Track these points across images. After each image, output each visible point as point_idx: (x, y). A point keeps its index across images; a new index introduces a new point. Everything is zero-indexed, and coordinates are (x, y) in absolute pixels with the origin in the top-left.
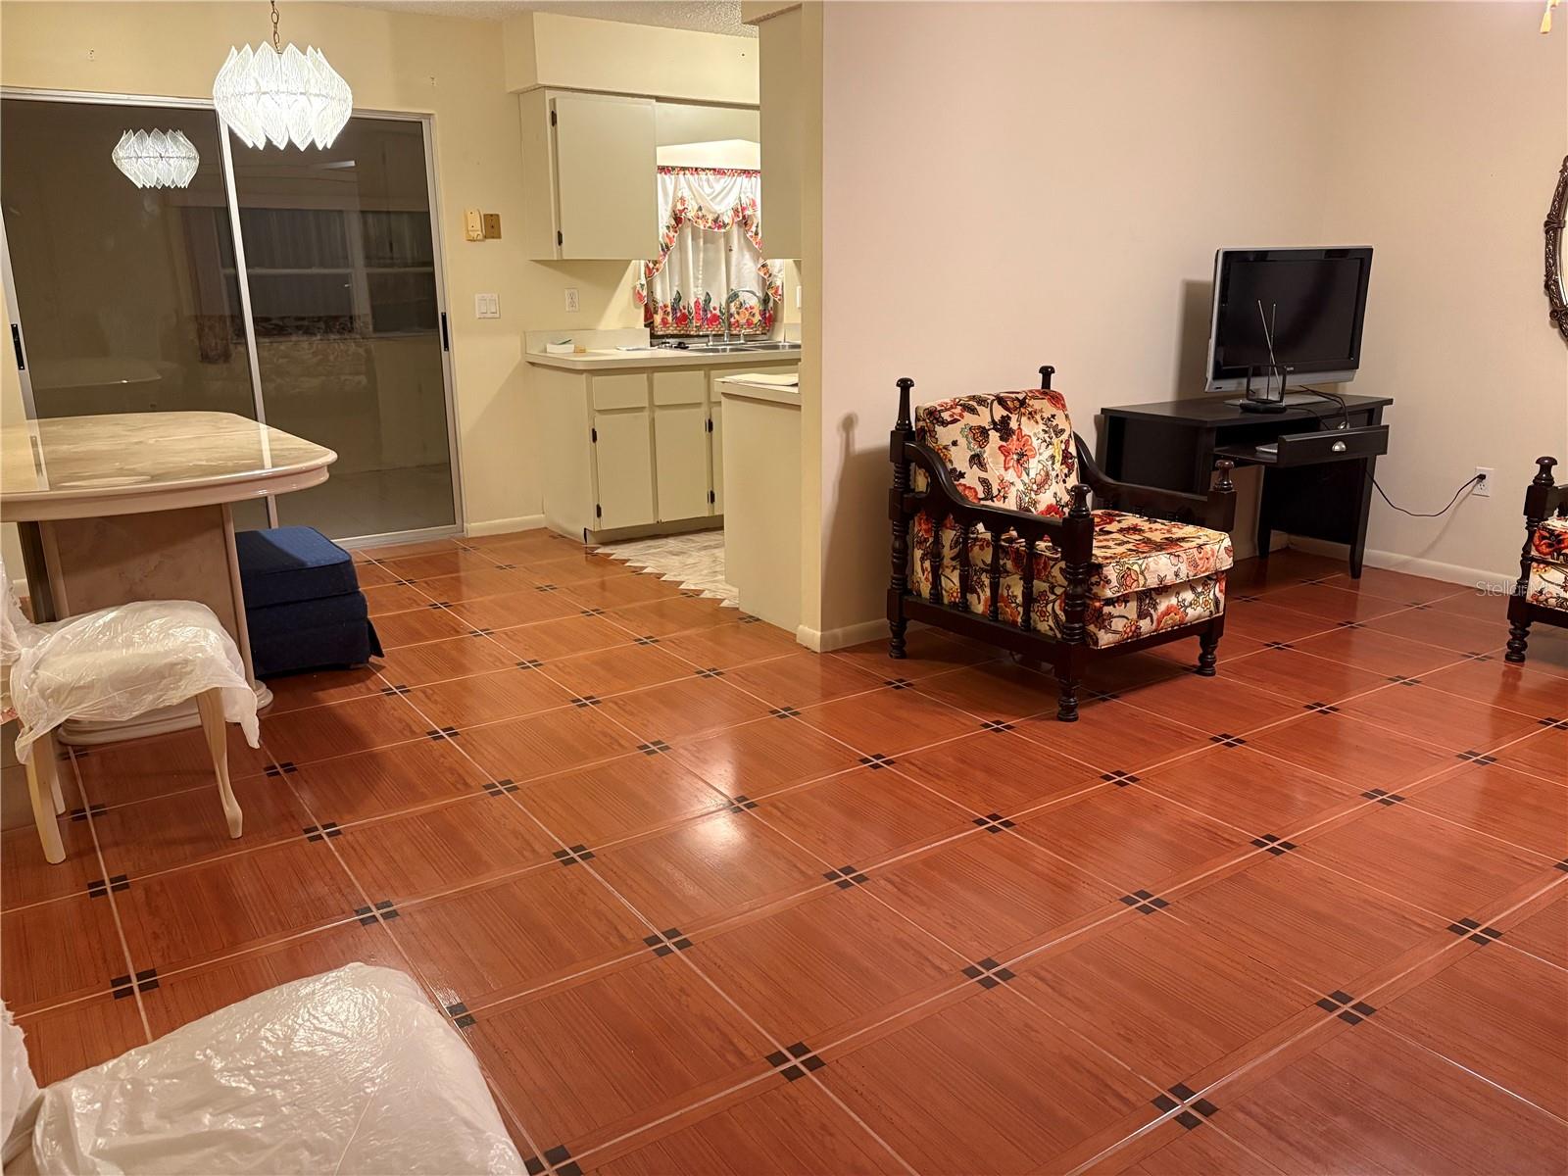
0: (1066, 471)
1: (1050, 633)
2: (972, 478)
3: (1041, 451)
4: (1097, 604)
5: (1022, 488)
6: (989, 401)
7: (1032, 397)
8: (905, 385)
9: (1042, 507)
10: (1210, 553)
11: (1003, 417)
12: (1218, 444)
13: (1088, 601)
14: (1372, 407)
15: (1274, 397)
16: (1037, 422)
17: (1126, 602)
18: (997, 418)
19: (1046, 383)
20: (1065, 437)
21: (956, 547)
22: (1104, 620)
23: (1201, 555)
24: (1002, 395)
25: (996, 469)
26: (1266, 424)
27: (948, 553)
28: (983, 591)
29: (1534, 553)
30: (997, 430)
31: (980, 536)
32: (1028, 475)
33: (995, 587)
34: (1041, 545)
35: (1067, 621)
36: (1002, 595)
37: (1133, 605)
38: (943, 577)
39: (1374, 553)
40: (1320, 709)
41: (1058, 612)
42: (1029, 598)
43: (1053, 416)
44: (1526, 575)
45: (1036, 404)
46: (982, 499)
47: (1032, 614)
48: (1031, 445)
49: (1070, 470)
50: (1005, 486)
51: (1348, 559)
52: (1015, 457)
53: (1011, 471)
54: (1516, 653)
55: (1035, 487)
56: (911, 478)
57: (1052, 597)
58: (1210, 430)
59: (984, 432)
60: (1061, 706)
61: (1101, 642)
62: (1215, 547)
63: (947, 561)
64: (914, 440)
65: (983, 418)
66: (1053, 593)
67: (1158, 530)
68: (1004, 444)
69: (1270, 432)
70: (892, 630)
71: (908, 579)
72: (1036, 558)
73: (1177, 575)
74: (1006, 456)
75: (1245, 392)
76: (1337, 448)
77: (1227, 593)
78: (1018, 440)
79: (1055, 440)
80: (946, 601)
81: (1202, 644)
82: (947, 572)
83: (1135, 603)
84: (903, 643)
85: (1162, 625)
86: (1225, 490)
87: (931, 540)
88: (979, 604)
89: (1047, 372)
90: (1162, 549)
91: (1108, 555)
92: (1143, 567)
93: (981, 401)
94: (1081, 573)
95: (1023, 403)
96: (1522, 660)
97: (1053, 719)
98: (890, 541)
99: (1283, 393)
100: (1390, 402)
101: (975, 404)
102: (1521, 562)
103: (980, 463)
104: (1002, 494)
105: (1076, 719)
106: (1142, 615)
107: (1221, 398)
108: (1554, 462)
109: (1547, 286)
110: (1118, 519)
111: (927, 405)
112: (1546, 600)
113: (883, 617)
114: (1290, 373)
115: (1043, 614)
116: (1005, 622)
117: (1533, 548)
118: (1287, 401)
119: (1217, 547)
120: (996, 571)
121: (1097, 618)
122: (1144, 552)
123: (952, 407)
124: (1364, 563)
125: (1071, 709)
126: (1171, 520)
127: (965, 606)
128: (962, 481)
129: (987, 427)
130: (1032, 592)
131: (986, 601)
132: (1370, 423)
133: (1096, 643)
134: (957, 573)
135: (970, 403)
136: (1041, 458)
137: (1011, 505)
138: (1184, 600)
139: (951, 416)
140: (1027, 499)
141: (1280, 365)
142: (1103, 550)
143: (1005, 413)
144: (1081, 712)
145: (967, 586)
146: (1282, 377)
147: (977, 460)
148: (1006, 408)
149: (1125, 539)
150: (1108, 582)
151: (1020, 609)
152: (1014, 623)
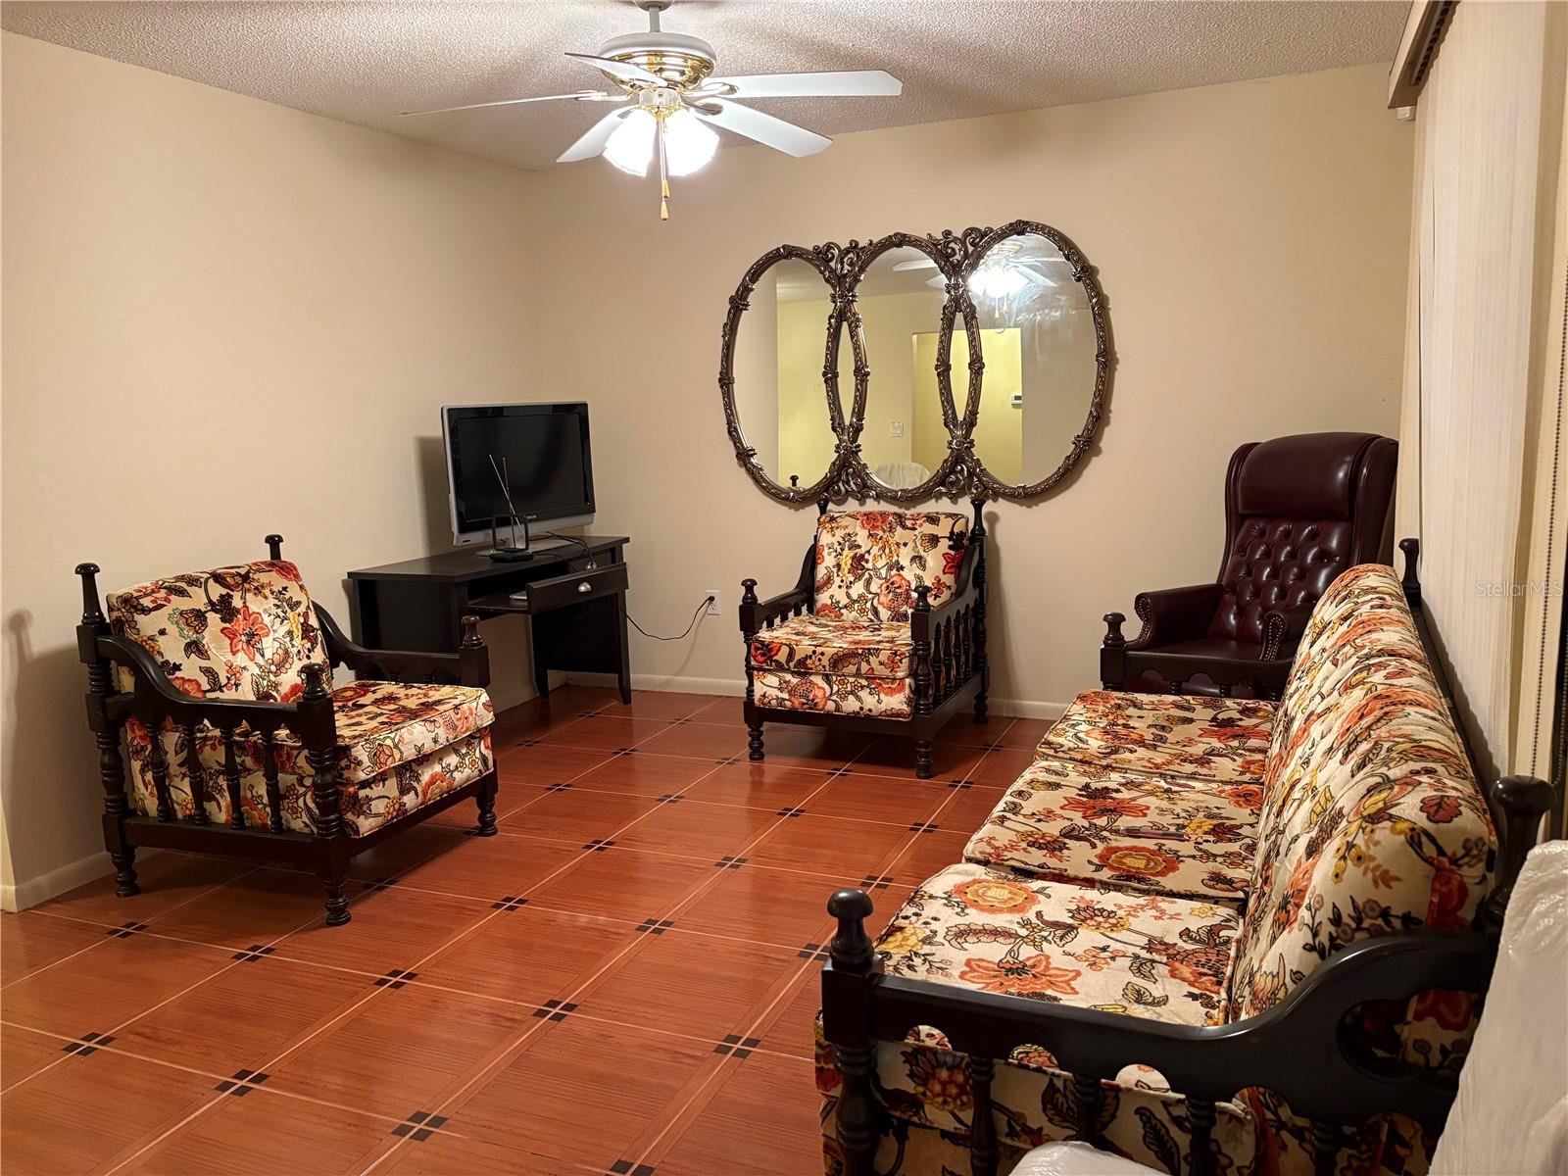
0: (309, 645)
1: (306, 830)
2: (190, 668)
3: (275, 628)
4: (352, 789)
5: (256, 671)
6: (202, 580)
7: (256, 571)
8: (88, 572)
9: (285, 689)
10: (468, 711)
11: (221, 596)
12: (471, 598)
13: (341, 788)
14: (612, 546)
15: (521, 546)
16: (266, 597)
17: (384, 780)
18: (215, 598)
19: (275, 553)
20: (302, 609)
21: (182, 751)
22: (361, 806)
23: (459, 716)
24: (219, 571)
25: (220, 655)
26: (515, 572)
27: (173, 759)
28: (222, 796)
29: (753, 663)
30: (216, 611)
31: (209, 734)
32: (263, 656)
33: (235, 790)
34: (282, 733)
35: (321, 814)
36: (245, 798)
37: (392, 783)
38: (172, 789)
39: (640, 677)
40: (598, 846)
41: (312, 805)
42: (276, 796)
43: (285, 589)
44: (751, 683)
45: (263, 578)
46: (208, 691)
47: (282, 813)
48: (262, 623)
49: (314, 644)
50: (234, 673)
51: (617, 685)
52: (244, 638)
53: (241, 654)
54: (757, 753)
55: (273, 668)
56: (113, 678)
57: (302, 790)
58: (459, 585)
59: (200, 616)
60: (329, 909)
61: (362, 830)
62: (473, 704)
63: (174, 769)
64: (111, 634)
65: (197, 599)
66: (302, 784)
67: (412, 696)
68: (228, 625)
69: (518, 581)
70: (114, 862)
71: (129, 797)
72: (277, 749)
73: (435, 741)
74: (232, 639)
75: (492, 543)
76: (582, 589)
77: (493, 748)
78: (245, 619)
79: (290, 614)
80: (180, 816)
81: (480, 804)
82: (177, 781)
83: (395, 780)
84: (133, 875)
85: (429, 796)
86: (475, 645)
87: (150, 747)
88: (220, 812)
89: (274, 542)
90: (417, 717)
91: (357, 733)
92: (396, 740)
93: (192, 581)
94: (328, 760)
95: (246, 578)
96: (762, 757)
97: (322, 927)
98: (98, 756)
99: (528, 540)
100: (627, 540)
101: (183, 585)
102: (746, 672)
103: (199, 650)
104: (232, 682)
105: (348, 920)
106: (403, 791)
107: (471, 551)
108: (754, 583)
109: (730, 433)
110: (372, 689)
111: (120, 592)
112: (769, 702)
113: (101, 850)
114: (531, 521)
115: (295, 811)
116: (252, 827)
117: (752, 658)
118: (534, 548)
119: (475, 704)
120: (233, 771)
121: (354, 805)
122: (397, 724)
123: (153, 591)
124: (632, 687)
125: (342, 910)
126: (427, 683)
127: (204, 817)
128: (178, 674)
129: (203, 609)
130: (278, 788)
131: (227, 808)
132: (613, 561)
133: (357, 832)
134: (187, 780)
135: (179, 584)
136: (276, 635)
137: (246, 694)
138: (449, 765)
139: (153, 602)
140: (265, 683)
141: (521, 514)
142: (353, 728)
143: (224, 591)
144: (352, 911)
145: (201, 794)
146: (523, 526)
147: (195, 648)
148: (225, 585)
149: (379, 711)
150: (359, 763)
151: (268, 809)
152: (265, 826)
